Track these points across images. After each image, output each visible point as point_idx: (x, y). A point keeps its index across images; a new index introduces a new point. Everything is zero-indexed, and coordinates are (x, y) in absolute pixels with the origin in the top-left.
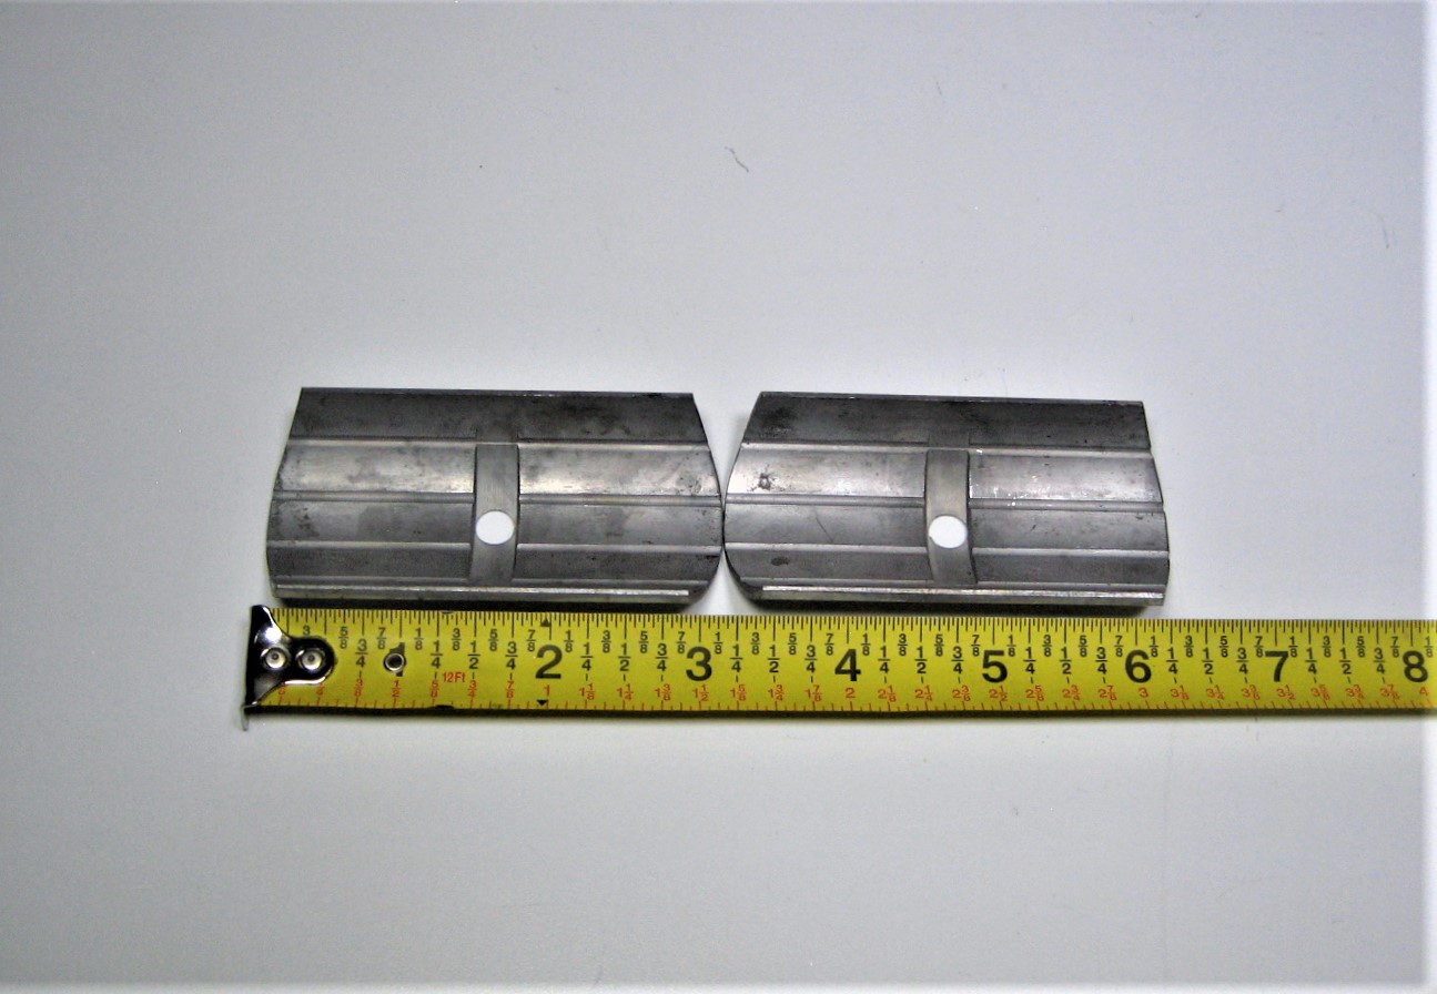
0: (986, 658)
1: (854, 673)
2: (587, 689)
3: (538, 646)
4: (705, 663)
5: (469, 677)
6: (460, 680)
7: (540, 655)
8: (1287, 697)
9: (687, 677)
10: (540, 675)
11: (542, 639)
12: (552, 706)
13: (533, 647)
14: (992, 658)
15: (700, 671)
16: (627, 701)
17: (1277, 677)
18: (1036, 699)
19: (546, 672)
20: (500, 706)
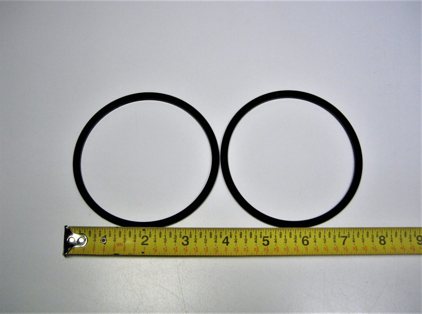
0: (264, 239)
1: (227, 243)
2: (155, 248)
3: (142, 236)
4: (187, 240)
5: (123, 245)
6: (121, 246)
7: (143, 238)
8: (346, 250)
9: (182, 245)
10: (143, 244)
11: (143, 234)
12: (145, 254)
13: (141, 236)
14: (265, 239)
15: (185, 243)
16: (166, 252)
17: (344, 244)
18: (276, 251)
19: (144, 243)
20: (131, 254)
